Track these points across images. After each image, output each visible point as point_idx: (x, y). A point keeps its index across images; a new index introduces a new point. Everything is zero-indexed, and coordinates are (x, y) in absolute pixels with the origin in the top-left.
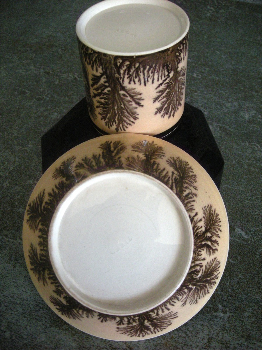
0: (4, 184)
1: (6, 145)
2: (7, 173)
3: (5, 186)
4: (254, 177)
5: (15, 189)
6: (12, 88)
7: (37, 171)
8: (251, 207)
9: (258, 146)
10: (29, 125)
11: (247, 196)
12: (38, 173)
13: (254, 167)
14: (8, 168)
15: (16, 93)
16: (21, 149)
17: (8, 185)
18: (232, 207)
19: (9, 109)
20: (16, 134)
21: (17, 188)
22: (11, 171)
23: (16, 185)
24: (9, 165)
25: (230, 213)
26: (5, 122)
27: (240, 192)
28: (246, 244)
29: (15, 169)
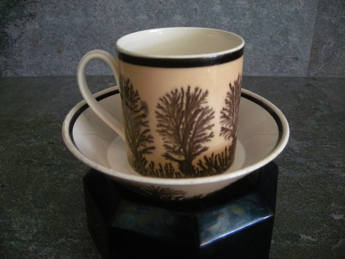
0: (30, 248)
1: (21, 210)
2: (30, 237)
3: (31, 250)
4: (292, 191)
5: (45, 250)
6: (15, 159)
7: (67, 229)
8: (304, 215)
9: (281, 168)
10: (44, 188)
11: (294, 207)
12: (70, 230)
13: (286, 184)
14: (31, 231)
15: (21, 163)
16: (41, 211)
17: (35, 248)
18: (287, 219)
19: (17, 177)
20: (31, 199)
21: (47, 249)
22: (35, 233)
23: (46, 246)
24: (30, 229)
25: (288, 224)
26: (14, 189)
27: (287, 205)
28: (318, 246)
29: (40, 230)
